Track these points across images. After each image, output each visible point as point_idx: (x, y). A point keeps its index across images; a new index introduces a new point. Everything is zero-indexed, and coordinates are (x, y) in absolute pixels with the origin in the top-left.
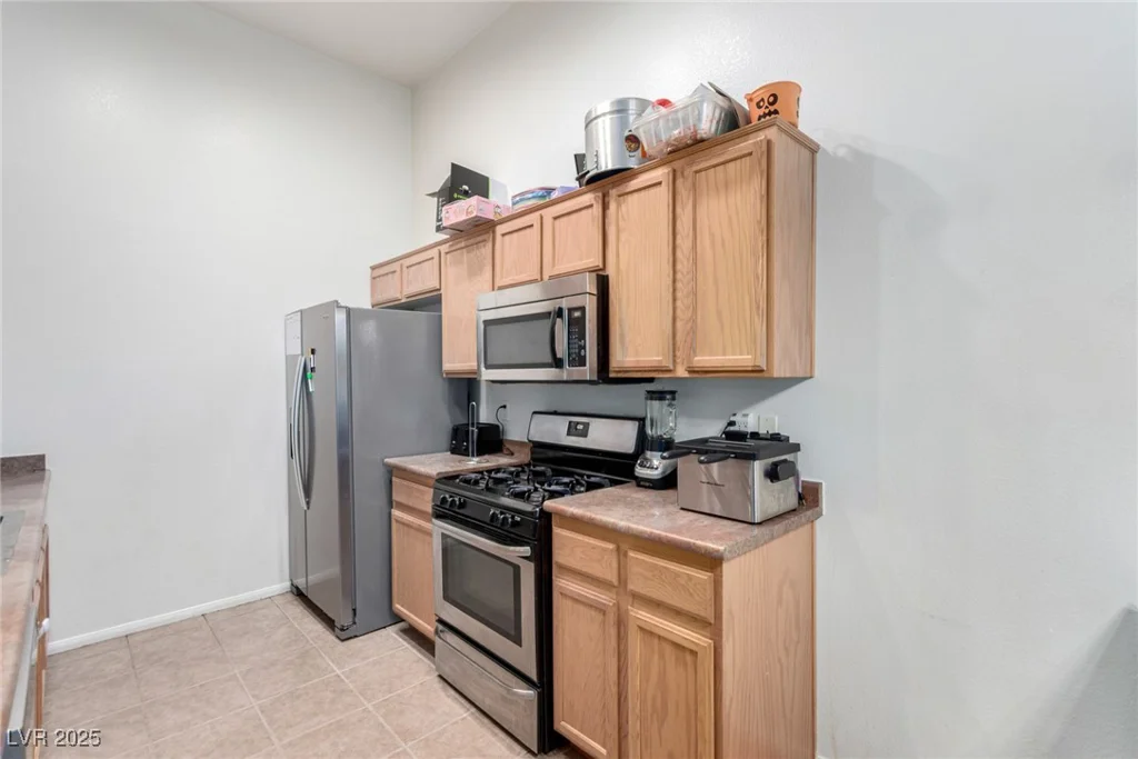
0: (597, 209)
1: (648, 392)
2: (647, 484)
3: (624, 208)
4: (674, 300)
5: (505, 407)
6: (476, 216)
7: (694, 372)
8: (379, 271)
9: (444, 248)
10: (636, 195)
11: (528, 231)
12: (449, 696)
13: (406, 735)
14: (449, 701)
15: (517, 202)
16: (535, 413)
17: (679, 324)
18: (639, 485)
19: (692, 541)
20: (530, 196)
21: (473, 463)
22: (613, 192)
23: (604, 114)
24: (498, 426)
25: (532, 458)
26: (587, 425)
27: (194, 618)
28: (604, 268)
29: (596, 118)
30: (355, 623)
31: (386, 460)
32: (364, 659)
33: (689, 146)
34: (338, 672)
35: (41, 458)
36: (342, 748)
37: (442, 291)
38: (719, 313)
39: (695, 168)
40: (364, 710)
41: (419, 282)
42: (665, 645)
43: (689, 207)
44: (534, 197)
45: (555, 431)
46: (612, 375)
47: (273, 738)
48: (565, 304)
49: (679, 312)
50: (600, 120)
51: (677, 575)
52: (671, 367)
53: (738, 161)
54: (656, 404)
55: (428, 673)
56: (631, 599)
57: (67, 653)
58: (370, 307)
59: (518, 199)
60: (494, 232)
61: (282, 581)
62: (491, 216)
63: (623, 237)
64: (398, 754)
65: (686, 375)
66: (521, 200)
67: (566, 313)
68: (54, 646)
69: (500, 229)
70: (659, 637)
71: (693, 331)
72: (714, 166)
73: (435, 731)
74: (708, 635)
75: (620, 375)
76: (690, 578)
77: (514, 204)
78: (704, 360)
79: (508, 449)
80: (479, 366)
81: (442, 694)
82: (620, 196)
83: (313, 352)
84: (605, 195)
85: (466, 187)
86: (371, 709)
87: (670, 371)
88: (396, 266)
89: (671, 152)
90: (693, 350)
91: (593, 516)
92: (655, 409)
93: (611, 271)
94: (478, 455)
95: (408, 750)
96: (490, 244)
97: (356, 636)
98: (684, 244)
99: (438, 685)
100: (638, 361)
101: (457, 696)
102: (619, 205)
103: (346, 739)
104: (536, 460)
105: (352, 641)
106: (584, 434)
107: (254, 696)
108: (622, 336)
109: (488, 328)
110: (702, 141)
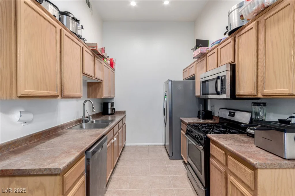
0: (232, 43)
1: (253, 103)
2: (251, 135)
3: (240, 40)
4: (257, 69)
5: (214, 106)
6: (200, 53)
7: (265, 96)
8: (185, 71)
9: (196, 63)
10: (244, 35)
11: (214, 54)
12: (188, 182)
13: (175, 186)
14: (188, 183)
15: (212, 46)
16: (220, 108)
17: (259, 78)
18: (248, 135)
19: (245, 157)
20: (215, 43)
21: (201, 121)
22: (237, 36)
23: (234, 10)
24: (212, 112)
25: (219, 122)
26: (234, 113)
27: (146, 146)
28: (235, 61)
29: (231, 12)
30: (173, 156)
31: (180, 118)
32: (173, 165)
33: (262, 11)
34: (167, 166)
35: (125, 111)
36: (161, 182)
37: (196, 75)
38: (275, 72)
39: (265, 18)
40: (168, 176)
41: (191, 73)
42: (238, 192)
43: (263, 33)
44: (216, 43)
45: (225, 114)
46: (237, 97)
47: (150, 174)
48: (220, 75)
49: (259, 74)
50: (233, 12)
51: (242, 168)
52: (256, 94)
53: (284, 9)
54: (257, 107)
55: (185, 174)
56: (229, 172)
57: (128, 146)
58: (183, 80)
59: (212, 45)
60: (206, 56)
61: (162, 142)
62: (206, 52)
63: (240, 50)
64: (171, 189)
65: (262, 97)
66: (213, 45)
67: (220, 78)
68: (127, 144)
69: (208, 55)
70: (237, 188)
71: (264, 80)
72: (273, 15)
73: (182, 188)
74: (253, 194)
75: (239, 97)
76: (245, 171)
77: (211, 47)
78: (269, 91)
79: (214, 119)
80: (201, 94)
81: (187, 181)
82: (239, 36)
83: (166, 91)
84: (235, 38)
85: (201, 45)
86: (170, 177)
87: (256, 95)
88: (187, 69)
89: (256, 15)
90: (264, 88)
91: (218, 141)
92: (257, 109)
93: (236, 63)
94: (202, 119)
95: (174, 190)
96: (205, 60)
97: (173, 159)
98: (261, 48)
99: (187, 178)
100: (244, 92)
101: (190, 182)
102: (239, 39)
103: (162, 181)
104: (220, 123)
105: (172, 160)
106: (233, 116)
107: (150, 164)
108: (239, 84)
109: (203, 84)
110: (268, 7)
